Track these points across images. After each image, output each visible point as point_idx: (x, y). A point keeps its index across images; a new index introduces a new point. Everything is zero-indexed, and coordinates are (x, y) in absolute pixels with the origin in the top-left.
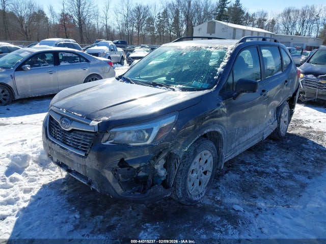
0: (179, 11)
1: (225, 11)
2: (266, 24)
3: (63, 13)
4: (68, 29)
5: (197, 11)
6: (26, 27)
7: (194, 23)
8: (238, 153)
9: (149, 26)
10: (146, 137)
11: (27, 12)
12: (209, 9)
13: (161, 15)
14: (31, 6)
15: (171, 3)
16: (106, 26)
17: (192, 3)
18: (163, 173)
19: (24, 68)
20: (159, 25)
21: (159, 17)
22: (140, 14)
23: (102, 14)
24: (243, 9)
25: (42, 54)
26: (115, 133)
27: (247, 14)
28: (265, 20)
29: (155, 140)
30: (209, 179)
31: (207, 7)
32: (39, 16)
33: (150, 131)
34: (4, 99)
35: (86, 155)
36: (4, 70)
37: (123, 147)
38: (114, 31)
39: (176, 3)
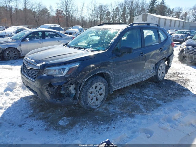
0: (126, 8)
1: (155, 7)
2: (181, 15)
3: (57, 10)
4: (60, 19)
5: (137, 7)
6: (37, 18)
7: (135, 15)
8: (123, 86)
9: (107, 17)
10: (62, 73)
11: (38, 9)
12: (145, 6)
13: (115, 10)
14: (40, 6)
15: (121, 3)
16: (82, 17)
17: (134, 2)
18: (73, 92)
19: (26, 40)
20: (113, 16)
21: (114, 11)
22: (102, 10)
23: (80, 10)
24: (166, 6)
25: (37, 33)
26: (48, 70)
27: (169, 9)
28: (181, 13)
29: (67, 74)
30: (103, 98)
31: (143, 5)
32: (44, 11)
33: (64, 69)
34: (15, 57)
35: (35, 81)
36: (15, 41)
37: (51, 77)
38: (86, 20)
39: (124, 3)
